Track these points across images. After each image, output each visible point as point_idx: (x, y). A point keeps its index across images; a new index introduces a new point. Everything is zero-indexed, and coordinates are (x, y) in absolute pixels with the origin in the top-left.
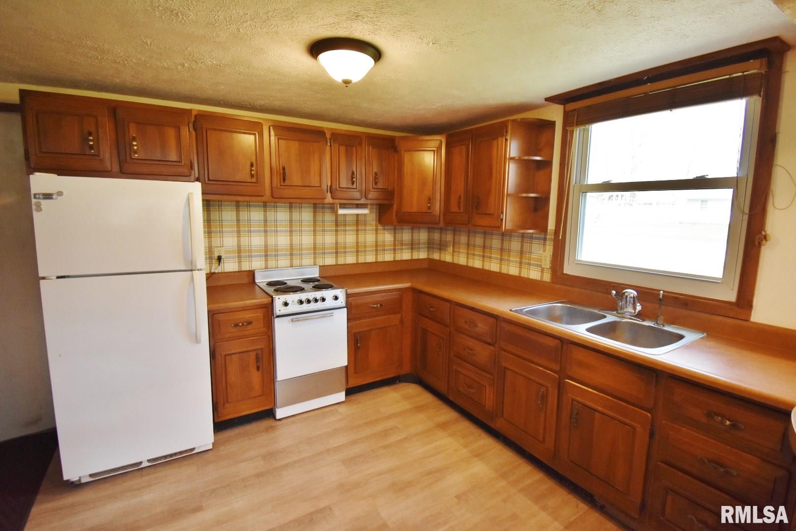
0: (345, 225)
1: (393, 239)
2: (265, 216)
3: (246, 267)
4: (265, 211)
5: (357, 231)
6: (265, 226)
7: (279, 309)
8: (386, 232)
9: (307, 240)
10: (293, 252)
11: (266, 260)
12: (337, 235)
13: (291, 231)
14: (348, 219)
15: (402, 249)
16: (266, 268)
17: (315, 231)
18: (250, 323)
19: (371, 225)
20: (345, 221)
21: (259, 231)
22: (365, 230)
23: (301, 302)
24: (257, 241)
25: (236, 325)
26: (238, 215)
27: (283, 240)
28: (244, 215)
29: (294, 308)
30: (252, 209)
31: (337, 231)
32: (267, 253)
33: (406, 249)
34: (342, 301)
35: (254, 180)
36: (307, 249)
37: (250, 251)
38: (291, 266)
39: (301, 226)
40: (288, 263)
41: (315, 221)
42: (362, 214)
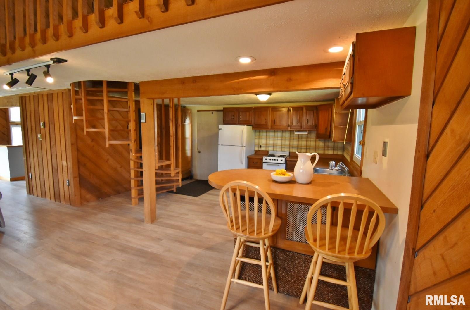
0: (302, 138)
1: (323, 145)
2: (274, 135)
3: (267, 149)
4: (274, 133)
5: (307, 140)
6: (274, 137)
7: (264, 160)
8: (320, 142)
9: (287, 143)
10: (282, 146)
11: (274, 148)
12: (298, 142)
13: (282, 139)
14: (303, 136)
15: (328, 149)
16: (273, 150)
17: (290, 140)
18: (257, 163)
19: (313, 139)
20: (302, 137)
21: (272, 139)
22: (310, 140)
23: (270, 159)
24: (271, 142)
25: (254, 163)
26: (267, 134)
27: (279, 142)
28: (268, 134)
29: (268, 161)
30: (270, 132)
31: (298, 140)
32: (274, 146)
33: (330, 149)
34: (284, 162)
35: (266, 124)
36: (287, 146)
37: (269, 145)
38: (281, 151)
39: (285, 138)
40: (280, 150)
41: (290, 136)
42: (300, 134)
